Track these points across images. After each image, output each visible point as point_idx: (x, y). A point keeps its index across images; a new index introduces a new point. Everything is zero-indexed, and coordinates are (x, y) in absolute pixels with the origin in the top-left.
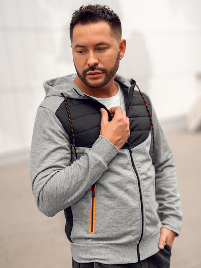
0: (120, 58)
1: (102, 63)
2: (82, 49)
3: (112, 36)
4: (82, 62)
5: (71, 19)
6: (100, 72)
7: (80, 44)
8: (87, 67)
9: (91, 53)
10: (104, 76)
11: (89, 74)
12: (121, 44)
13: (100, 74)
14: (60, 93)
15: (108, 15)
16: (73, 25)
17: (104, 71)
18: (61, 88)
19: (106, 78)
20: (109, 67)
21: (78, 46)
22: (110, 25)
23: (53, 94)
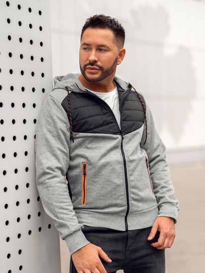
0: (118, 63)
1: (101, 62)
2: (86, 47)
3: (114, 42)
4: (85, 58)
5: (85, 23)
6: (98, 68)
7: (86, 43)
8: (88, 62)
9: (94, 52)
10: (100, 72)
11: (88, 68)
12: (121, 52)
13: (97, 71)
14: (65, 86)
15: (114, 25)
16: (85, 28)
17: (101, 68)
18: (67, 82)
19: (102, 75)
20: (107, 66)
21: (84, 44)
22: (114, 33)
23: (59, 87)
